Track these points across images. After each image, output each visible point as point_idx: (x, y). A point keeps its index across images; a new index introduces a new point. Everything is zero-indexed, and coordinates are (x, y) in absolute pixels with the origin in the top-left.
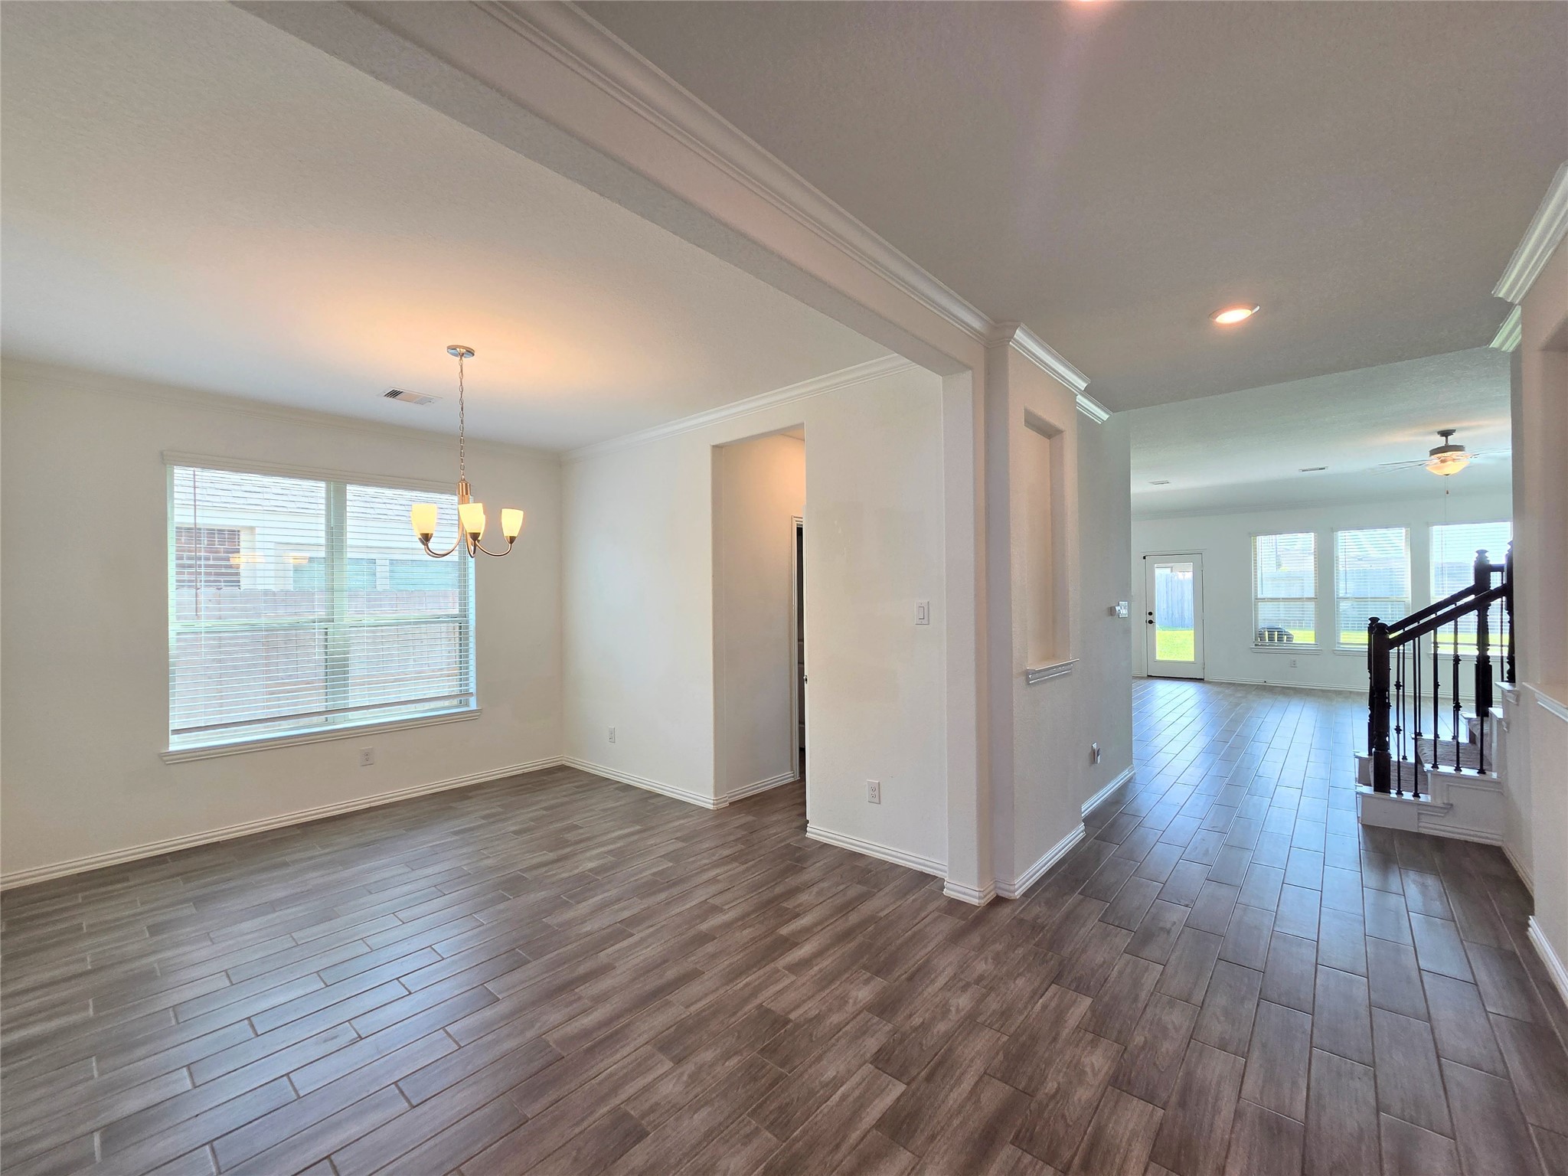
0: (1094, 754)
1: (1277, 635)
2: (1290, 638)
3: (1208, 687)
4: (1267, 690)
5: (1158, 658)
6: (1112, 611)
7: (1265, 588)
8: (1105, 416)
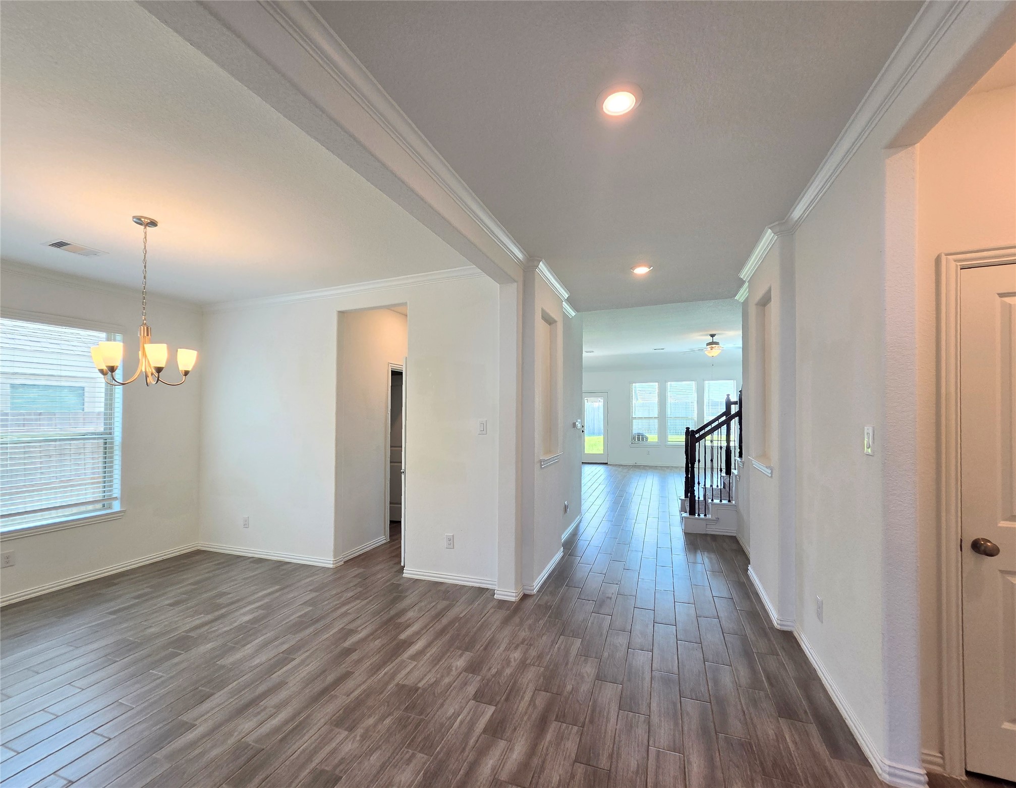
0: (566, 508)
1: (641, 437)
2: (647, 439)
3: (610, 467)
4: (636, 467)
5: (586, 452)
6: (574, 425)
7: (637, 412)
8: (573, 314)
